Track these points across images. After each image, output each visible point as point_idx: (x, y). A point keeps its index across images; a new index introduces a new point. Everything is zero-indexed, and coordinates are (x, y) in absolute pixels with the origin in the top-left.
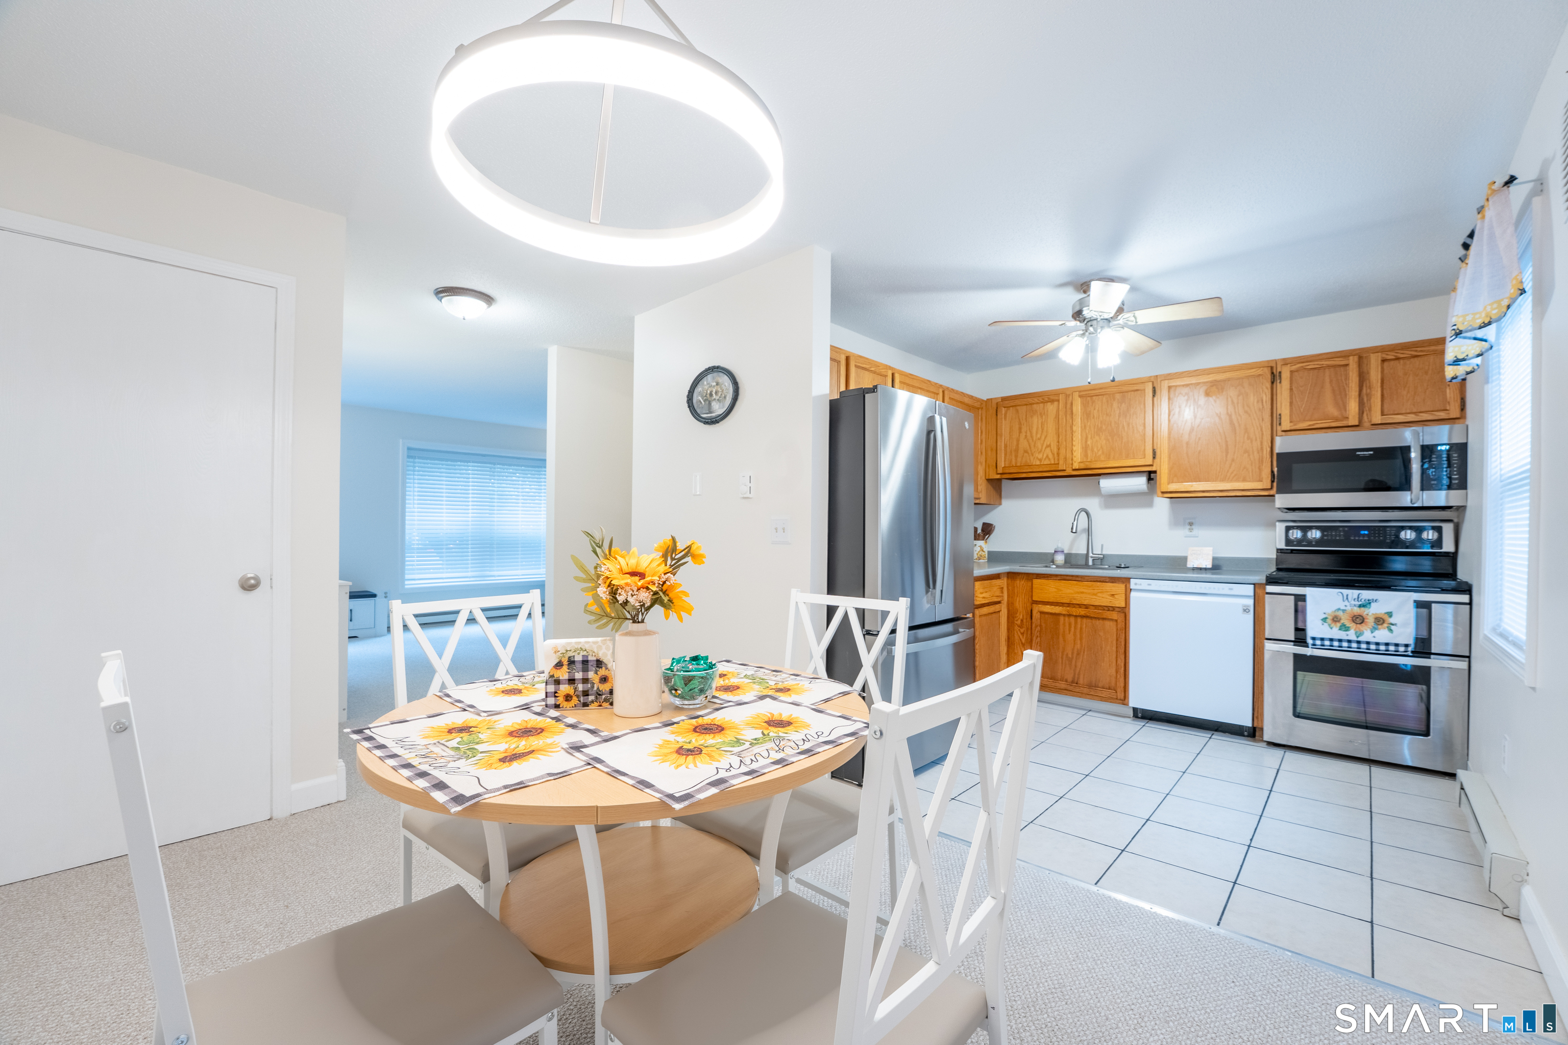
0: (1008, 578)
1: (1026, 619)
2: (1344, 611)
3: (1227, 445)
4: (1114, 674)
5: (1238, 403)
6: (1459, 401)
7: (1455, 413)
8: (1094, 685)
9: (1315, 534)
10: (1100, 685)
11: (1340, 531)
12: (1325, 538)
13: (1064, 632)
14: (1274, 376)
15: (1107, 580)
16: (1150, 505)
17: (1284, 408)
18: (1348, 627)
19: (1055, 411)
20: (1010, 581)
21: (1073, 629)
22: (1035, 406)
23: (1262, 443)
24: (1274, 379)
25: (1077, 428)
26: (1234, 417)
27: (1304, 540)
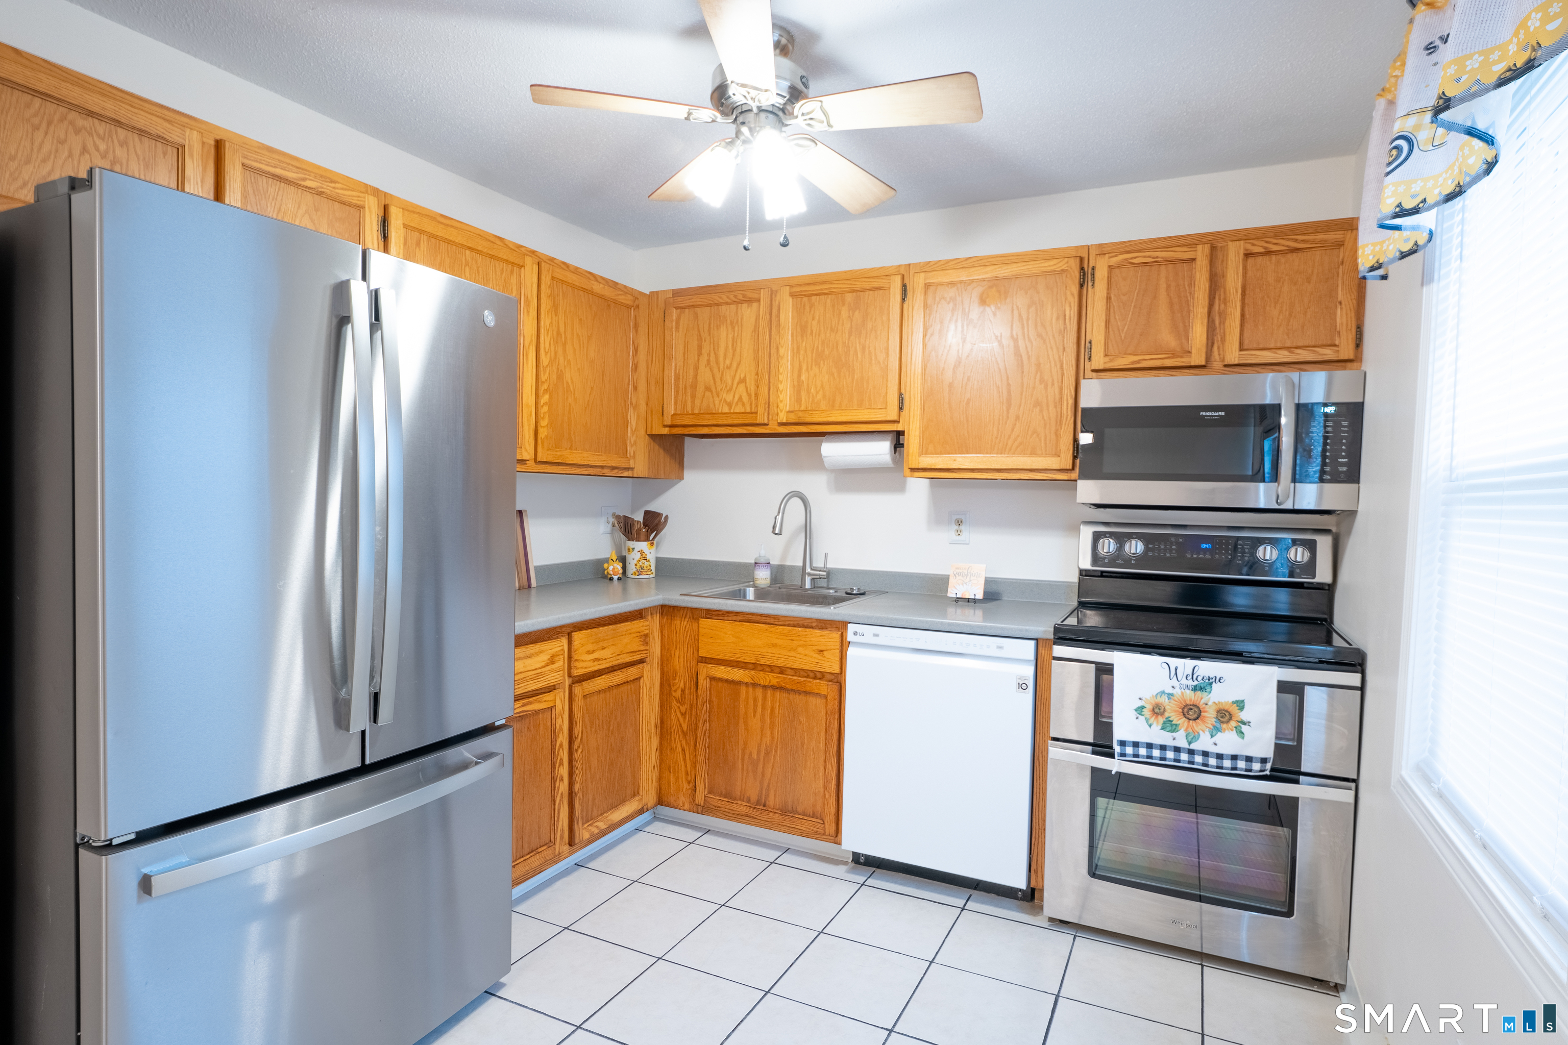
0: (662, 614)
1: (690, 688)
2: (1170, 695)
3: (1009, 392)
4: (822, 790)
5: (1028, 319)
6: (1354, 330)
7: (1347, 351)
8: (790, 808)
9: (1135, 547)
10: (800, 809)
11: (1172, 543)
12: (1150, 554)
13: (746, 713)
14: (1084, 275)
15: (814, 625)
16: (901, 488)
17: (1096, 332)
18: (1176, 725)
19: (753, 320)
20: (665, 620)
21: (759, 710)
22: (723, 308)
23: (1061, 389)
24: (1084, 279)
25: (786, 352)
26: (1021, 343)
27: (1118, 557)
